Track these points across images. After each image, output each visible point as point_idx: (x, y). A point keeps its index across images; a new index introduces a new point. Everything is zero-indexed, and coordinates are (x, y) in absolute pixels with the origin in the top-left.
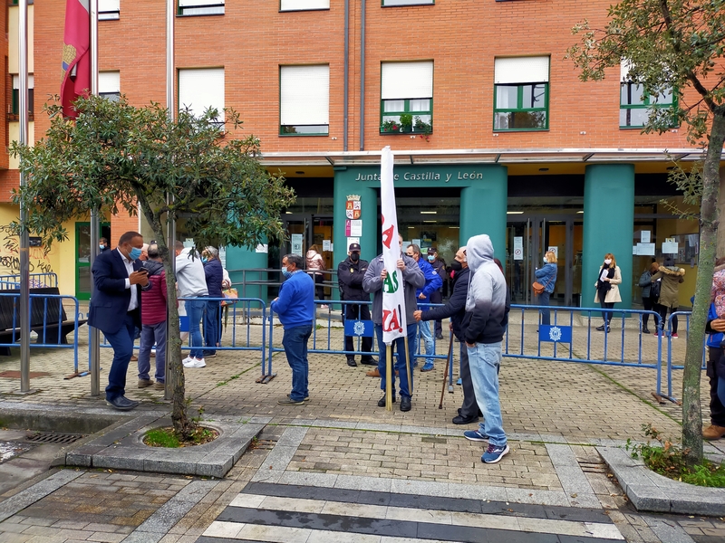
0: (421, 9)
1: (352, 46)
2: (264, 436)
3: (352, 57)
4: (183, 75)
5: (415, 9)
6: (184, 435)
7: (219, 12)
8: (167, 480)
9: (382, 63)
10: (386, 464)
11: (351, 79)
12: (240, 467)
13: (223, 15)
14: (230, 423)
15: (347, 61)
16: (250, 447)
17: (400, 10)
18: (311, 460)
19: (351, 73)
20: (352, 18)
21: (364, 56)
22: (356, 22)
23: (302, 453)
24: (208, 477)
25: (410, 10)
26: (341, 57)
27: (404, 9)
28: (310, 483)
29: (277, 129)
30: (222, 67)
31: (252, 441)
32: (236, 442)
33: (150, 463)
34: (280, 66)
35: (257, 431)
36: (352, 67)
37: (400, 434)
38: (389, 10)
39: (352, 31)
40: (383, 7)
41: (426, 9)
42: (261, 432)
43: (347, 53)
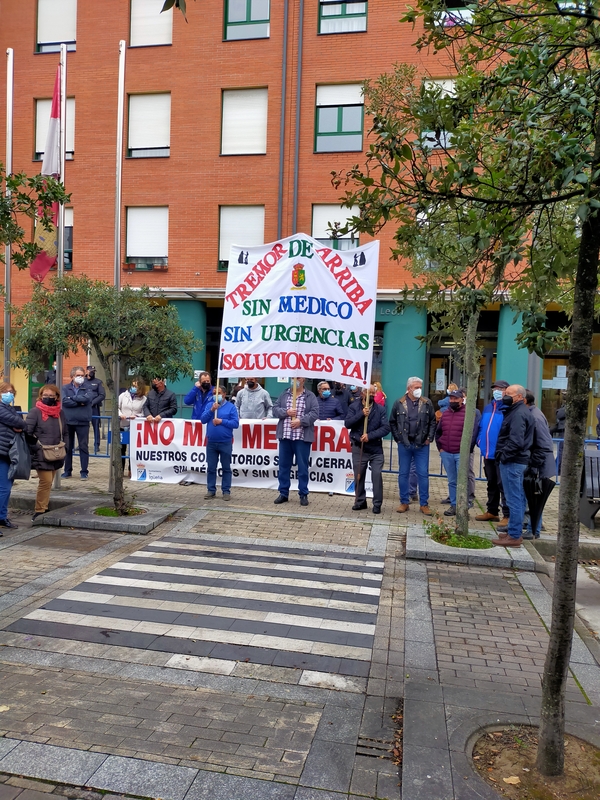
0: (350, 155)
1: (286, 189)
2: (177, 514)
3: (285, 199)
4: (131, 212)
5: (344, 156)
6: (122, 511)
7: (164, 155)
8: (110, 534)
9: (313, 205)
10: (257, 531)
11: (285, 220)
12: (157, 529)
13: (168, 157)
14: (155, 506)
15: (281, 204)
16: (167, 519)
17: (331, 157)
18: (207, 527)
19: (285, 214)
20: (287, 163)
21: (297, 198)
22: (290, 167)
23: (201, 524)
24: (136, 533)
25: (340, 156)
26: (275, 200)
27: (334, 156)
28: (202, 538)
29: (215, 264)
30: (167, 206)
31: (168, 516)
32: (158, 515)
33: (98, 524)
34: (220, 206)
35: (173, 511)
36: (285, 209)
37: (273, 516)
38: (320, 156)
39: (286, 175)
40: (316, 153)
41: (354, 156)
42: (176, 512)
43: (281, 196)
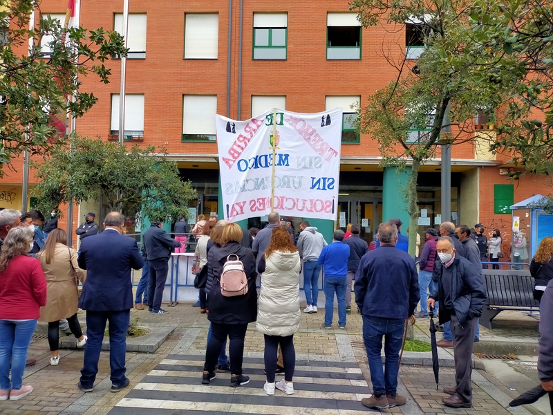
0: (278, 62)
1: (232, 84)
2: (175, 333)
3: (232, 91)
4: (115, 98)
5: (274, 63)
7: (142, 57)
9: (252, 96)
11: (232, 106)
12: (162, 347)
13: (144, 59)
14: (154, 326)
15: (229, 94)
16: (168, 338)
17: (265, 62)
19: (232, 102)
20: (233, 66)
21: (241, 91)
22: (235, 69)
23: (198, 341)
24: (145, 353)
25: (271, 63)
26: (225, 91)
29: (180, 137)
30: (143, 94)
31: (169, 335)
32: (160, 335)
34: (183, 95)
35: (171, 331)
36: (232, 98)
38: (257, 62)
39: (233, 74)
40: (254, 60)
41: (281, 62)
43: (229, 89)
